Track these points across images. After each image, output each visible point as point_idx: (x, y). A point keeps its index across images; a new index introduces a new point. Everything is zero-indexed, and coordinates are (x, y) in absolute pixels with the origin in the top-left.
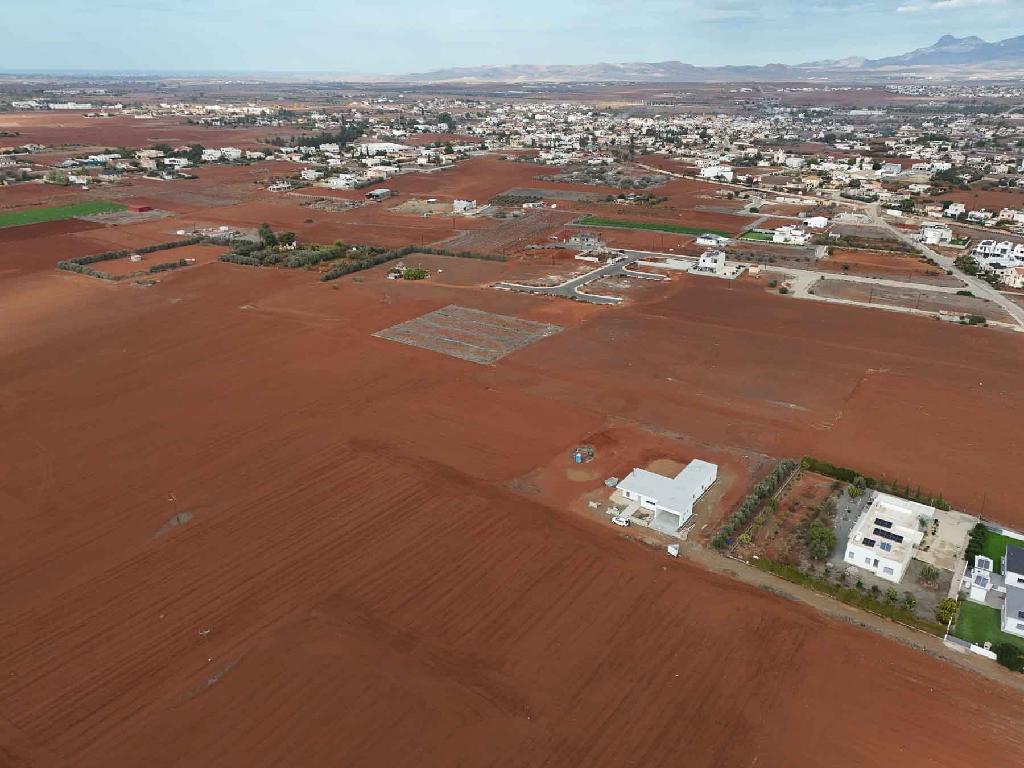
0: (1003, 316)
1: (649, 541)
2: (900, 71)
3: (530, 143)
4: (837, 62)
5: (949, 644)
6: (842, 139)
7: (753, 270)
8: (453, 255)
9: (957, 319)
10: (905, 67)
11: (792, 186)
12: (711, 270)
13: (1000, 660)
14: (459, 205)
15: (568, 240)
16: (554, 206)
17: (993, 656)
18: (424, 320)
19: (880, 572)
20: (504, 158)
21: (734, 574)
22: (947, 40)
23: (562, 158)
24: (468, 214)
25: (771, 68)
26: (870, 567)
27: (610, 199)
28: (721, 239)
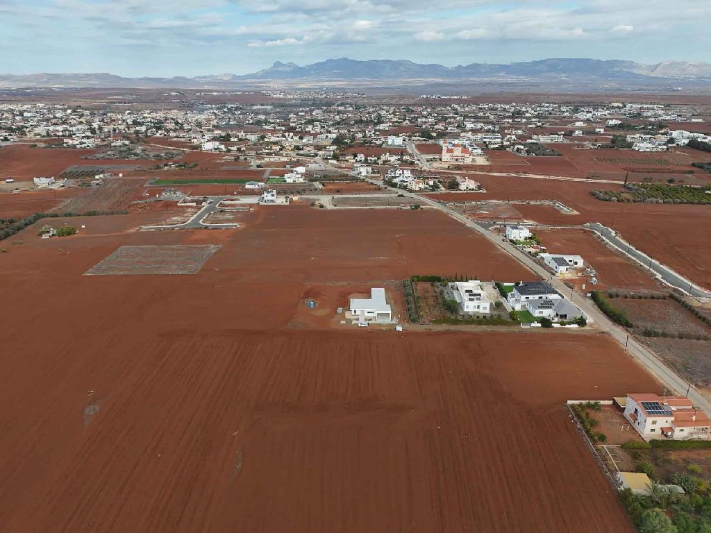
0: (424, 204)
1: (385, 329)
2: (260, 83)
3: (45, 134)
4: (216, 76)
5: (523, 327)
6: (266, 124)
7: (295, 198)
8: (79, 215)
9: (409, 207)
10: (259, 80)
11: (267, 151)
12: (272, 201)
13: (543, 326)
14: (42, 182)
15: (160, 195)
16: (121, 175)
17: (539, 325)
18: (111, 257)
19: (481, 311)
20: (35, 146)
21: (431, 329)
22: (278, 64)
23: (85, 143)
24: (54, 187)
25: (177, 80)
26: (476, 310)
27: (158, 167)
28: (260, 183)
